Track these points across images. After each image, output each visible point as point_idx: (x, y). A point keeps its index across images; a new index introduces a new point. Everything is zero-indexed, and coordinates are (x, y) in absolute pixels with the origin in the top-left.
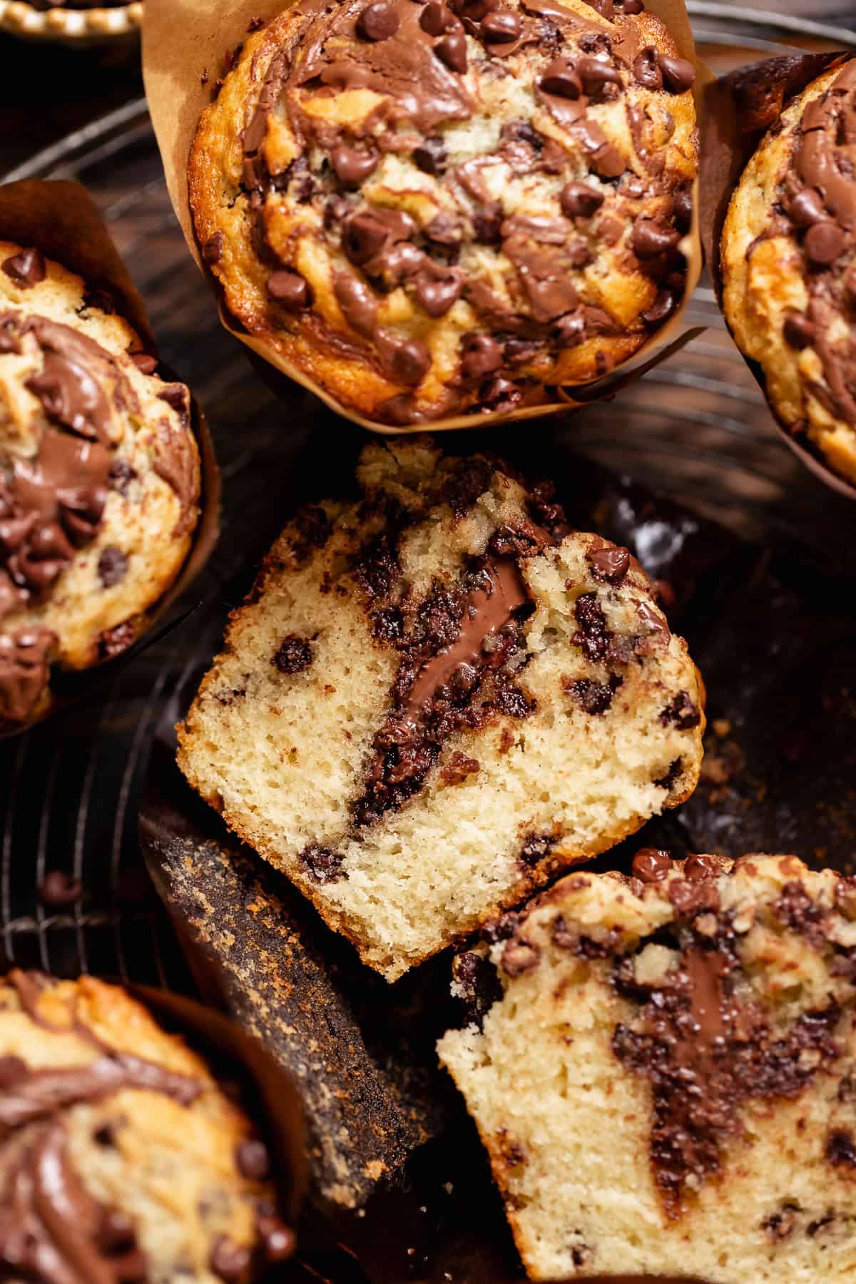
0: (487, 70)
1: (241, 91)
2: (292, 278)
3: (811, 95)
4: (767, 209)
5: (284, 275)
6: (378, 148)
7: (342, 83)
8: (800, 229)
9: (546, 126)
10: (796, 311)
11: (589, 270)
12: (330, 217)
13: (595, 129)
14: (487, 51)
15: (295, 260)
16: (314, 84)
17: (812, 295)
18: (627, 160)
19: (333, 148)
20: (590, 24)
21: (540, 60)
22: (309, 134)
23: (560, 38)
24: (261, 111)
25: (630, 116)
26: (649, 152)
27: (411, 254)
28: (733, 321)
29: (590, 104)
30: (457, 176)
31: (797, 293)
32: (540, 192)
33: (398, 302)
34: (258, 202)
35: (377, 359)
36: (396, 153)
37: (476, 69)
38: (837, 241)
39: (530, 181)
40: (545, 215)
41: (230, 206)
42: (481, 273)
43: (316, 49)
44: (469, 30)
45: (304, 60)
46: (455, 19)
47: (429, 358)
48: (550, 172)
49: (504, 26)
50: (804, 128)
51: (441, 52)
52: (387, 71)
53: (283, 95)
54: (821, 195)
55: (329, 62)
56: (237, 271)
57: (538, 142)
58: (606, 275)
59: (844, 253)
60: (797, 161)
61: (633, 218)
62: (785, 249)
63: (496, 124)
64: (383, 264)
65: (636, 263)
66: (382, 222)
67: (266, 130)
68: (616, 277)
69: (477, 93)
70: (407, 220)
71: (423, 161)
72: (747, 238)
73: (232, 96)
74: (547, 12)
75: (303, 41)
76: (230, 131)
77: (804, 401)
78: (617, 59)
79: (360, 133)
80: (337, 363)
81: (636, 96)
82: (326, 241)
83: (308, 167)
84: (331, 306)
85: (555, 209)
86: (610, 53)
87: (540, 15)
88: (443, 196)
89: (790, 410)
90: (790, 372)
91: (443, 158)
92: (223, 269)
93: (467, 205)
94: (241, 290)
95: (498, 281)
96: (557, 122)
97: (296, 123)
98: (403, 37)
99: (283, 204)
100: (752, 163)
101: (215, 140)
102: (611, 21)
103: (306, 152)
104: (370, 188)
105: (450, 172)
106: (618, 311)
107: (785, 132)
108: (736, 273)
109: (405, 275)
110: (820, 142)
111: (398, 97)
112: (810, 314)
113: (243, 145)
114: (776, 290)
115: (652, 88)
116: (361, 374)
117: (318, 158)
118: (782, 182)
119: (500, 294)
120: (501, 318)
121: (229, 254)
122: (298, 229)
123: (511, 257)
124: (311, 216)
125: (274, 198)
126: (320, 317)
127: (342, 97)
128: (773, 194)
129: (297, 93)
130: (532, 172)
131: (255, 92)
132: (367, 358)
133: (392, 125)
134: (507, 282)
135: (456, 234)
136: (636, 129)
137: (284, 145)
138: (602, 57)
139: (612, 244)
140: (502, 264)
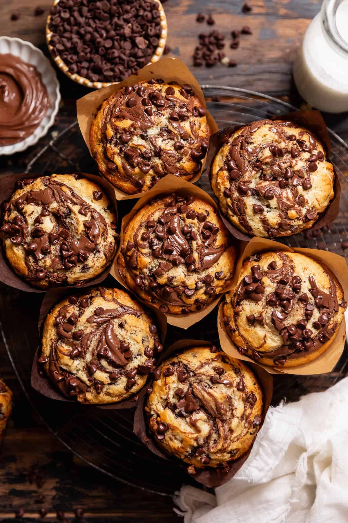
0: (157, 115)
1: (101, 117)
2: (113, 164)
3: (236, 135)
4: (223, 162)
5: (111, 163)
6: (132, 134)
7: (124, 118)
8: (230, 170)
9: (171, 128)
10: (227, 188)
11: (181, 162)
12: (121, 150)
13: (182, 128)
14: (157, 109)
15: (113, 160)
16: (118, 117)
17: (231, 185)
18: (190, 135)
19: (122, 133)
20: (182, 101)
21: (169, 111)
22: (116, 129)
23: (174, 105)
24: (105, 123)
25: (191, 125)
26: (195, 133)
27: (140, 159)
28: (213, 187)
29: (182, 121)
30: (150, 140)
31: (228, 184)
32: (169, 144)
33: (137, 170)
34: (105, 145)
35: (132, 182)
36: (136, 135)
37: (155, 114)
38: (238, 174)
39: (167, 141)
40: (170, 150)
41: (99, 145)
42: (156, 163)
43: (117, 109)
44: (153, 103)
45: (115, 111)
46: (150, 101)
47: (144, 182)
48: (171, 139)
49: (161, 103)
50: (233, 144)
51: (146, 111)
52: (134, 115)
53: (110, 120)
54: (235, 162)
55: (121, 112)
56: (101, 160)
57: (169, 132)
58: (185, 163)
59: (239, 177)
60: (231, 152)
61: (191, 149)
62: (225, 173)
63: (159, 128)
64: (133, 162)
65: (191, 159)
66: (133, 152)
67: (106, 128)
68: (187, 163)
69: (155, 120)
70: (139, 151)
71: (143, 137)
72: (218, 169)
73: (99, 118)
74: (171, 99)
75: (115, 106)
76: (98, 127)
77: (227, 209)
78: (188, 110)
79: (128, 131)
80: (124, 182)
81: (192, 119)
82: (120, 155)
83: (116, 138)
84: (122, 170)
85: (173, 148)
86: (186, 108)
87: (170, 100)
88: (147, 146)
89: (224, 210)
90: (224, 202)
91: (147, 136)
92: (98, 159)
93: (153, 148)
94: (102, 165)
95: (160, 165)
96: (173, 127)
97: (113, 127)
98: (137, 107)
99: (110, 147)
100: (221, 150)
101: (95, 128)
102: (187, 99)
103: (116, 134)
104: (130, 143)
105: (149, 139)
106: (188, 170)
107: (229, 144)
108: (215, 176)
109: (138, 164)
110: (237, 148)
111: (136, 122)
112: (230, 190)
113: (101, 131)
114: (223, 183)
115: (196, 116)
116: (129, 185)
117: (118, 136)
118: (227, 156)
119: (160, 168)
120: (160, 173)
121: (99, 156)
122: (114, 153)
123: (162, 160)
124: (117, 150)
125: (108, 145)
126: (119, 172)
127: (124, 121)
128: (224, 159)
129: (113, 120)
130: (167, 139)
131: (104, 118)
132: (130, 182)
133: (135, 129)
134: (162, 166)
135: (150, 155)
136: (192, 128)
137: (111, 132)
138: (185, 110)
139: (186, 155)
140: (161, 162)
